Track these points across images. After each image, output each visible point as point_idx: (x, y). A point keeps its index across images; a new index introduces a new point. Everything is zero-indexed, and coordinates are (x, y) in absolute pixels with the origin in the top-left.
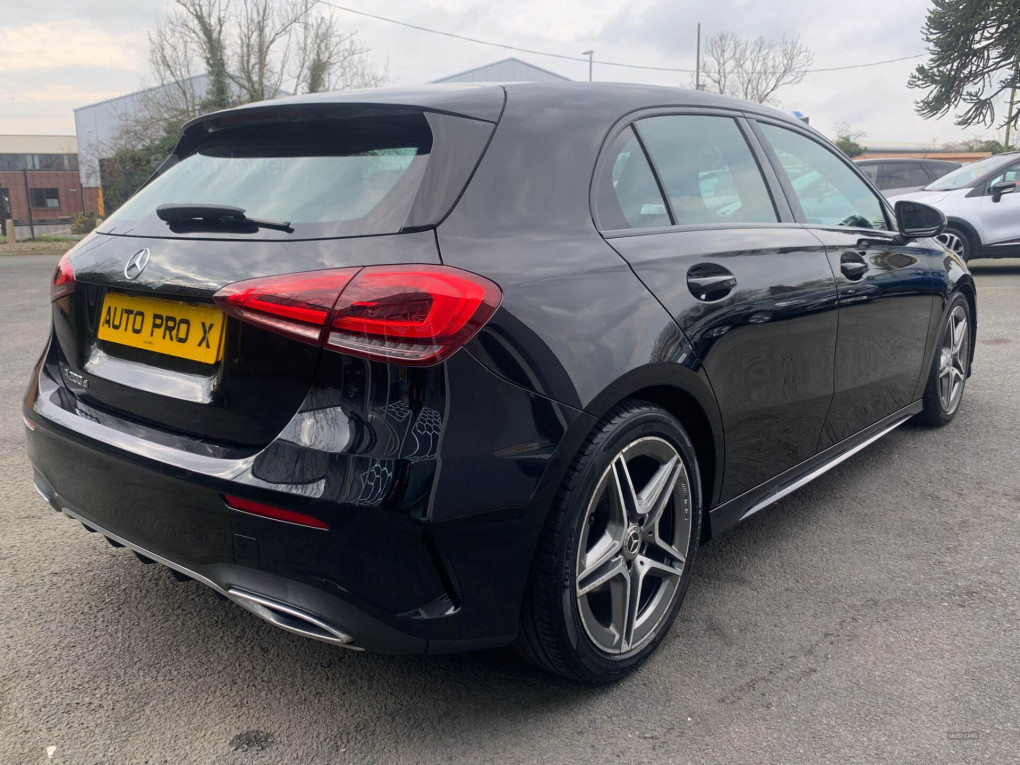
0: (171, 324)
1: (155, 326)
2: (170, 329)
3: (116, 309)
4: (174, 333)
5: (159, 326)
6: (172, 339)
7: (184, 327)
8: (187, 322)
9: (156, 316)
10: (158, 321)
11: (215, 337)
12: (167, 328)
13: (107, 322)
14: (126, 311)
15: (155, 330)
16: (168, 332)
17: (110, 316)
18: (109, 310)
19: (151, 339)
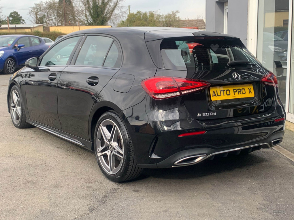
0: (239, 90)
1: (234, 92)
2: (240, 92)
3: (217, 91)
4: (241, 92)
5: (236, 92)
6: (241, 94)
7: (243, 90)
8: (244, 89)
9: (234, 90)
10: (235, 91)
11: (252, 90)
12: (238, 92)
13: (214, 95)
14: (222, 91)
15: (235, 93)
16: (239, 93)
17: (215, 93)
18: (214, 92)
19: (234, 96)
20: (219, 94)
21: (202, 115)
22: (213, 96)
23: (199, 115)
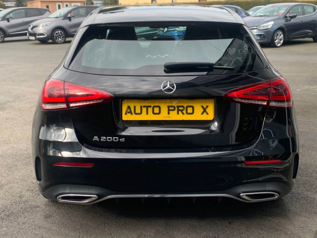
0: (182, 108)
1: (169, 110)
2: (182, 111)
3: (135, 107)
4: (184, 112)
5: (173, 110)
6: (183, 114)
7: (190, 109)
8: (192, 107)
9: (169, 107)
10: (171, 108)
12: (178, 110)
13: (129, 112)
14: (144, 107)
15: (170, 112)
16: (180, 112)
17: (130, 110)
18: (129, 107)
19: (169, 116)
20: (138, 111)
21: (100, 138)
22: (126, 114)
23: (96, 138)
